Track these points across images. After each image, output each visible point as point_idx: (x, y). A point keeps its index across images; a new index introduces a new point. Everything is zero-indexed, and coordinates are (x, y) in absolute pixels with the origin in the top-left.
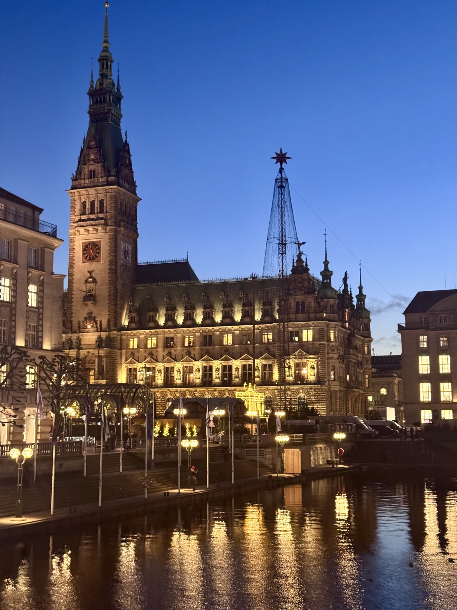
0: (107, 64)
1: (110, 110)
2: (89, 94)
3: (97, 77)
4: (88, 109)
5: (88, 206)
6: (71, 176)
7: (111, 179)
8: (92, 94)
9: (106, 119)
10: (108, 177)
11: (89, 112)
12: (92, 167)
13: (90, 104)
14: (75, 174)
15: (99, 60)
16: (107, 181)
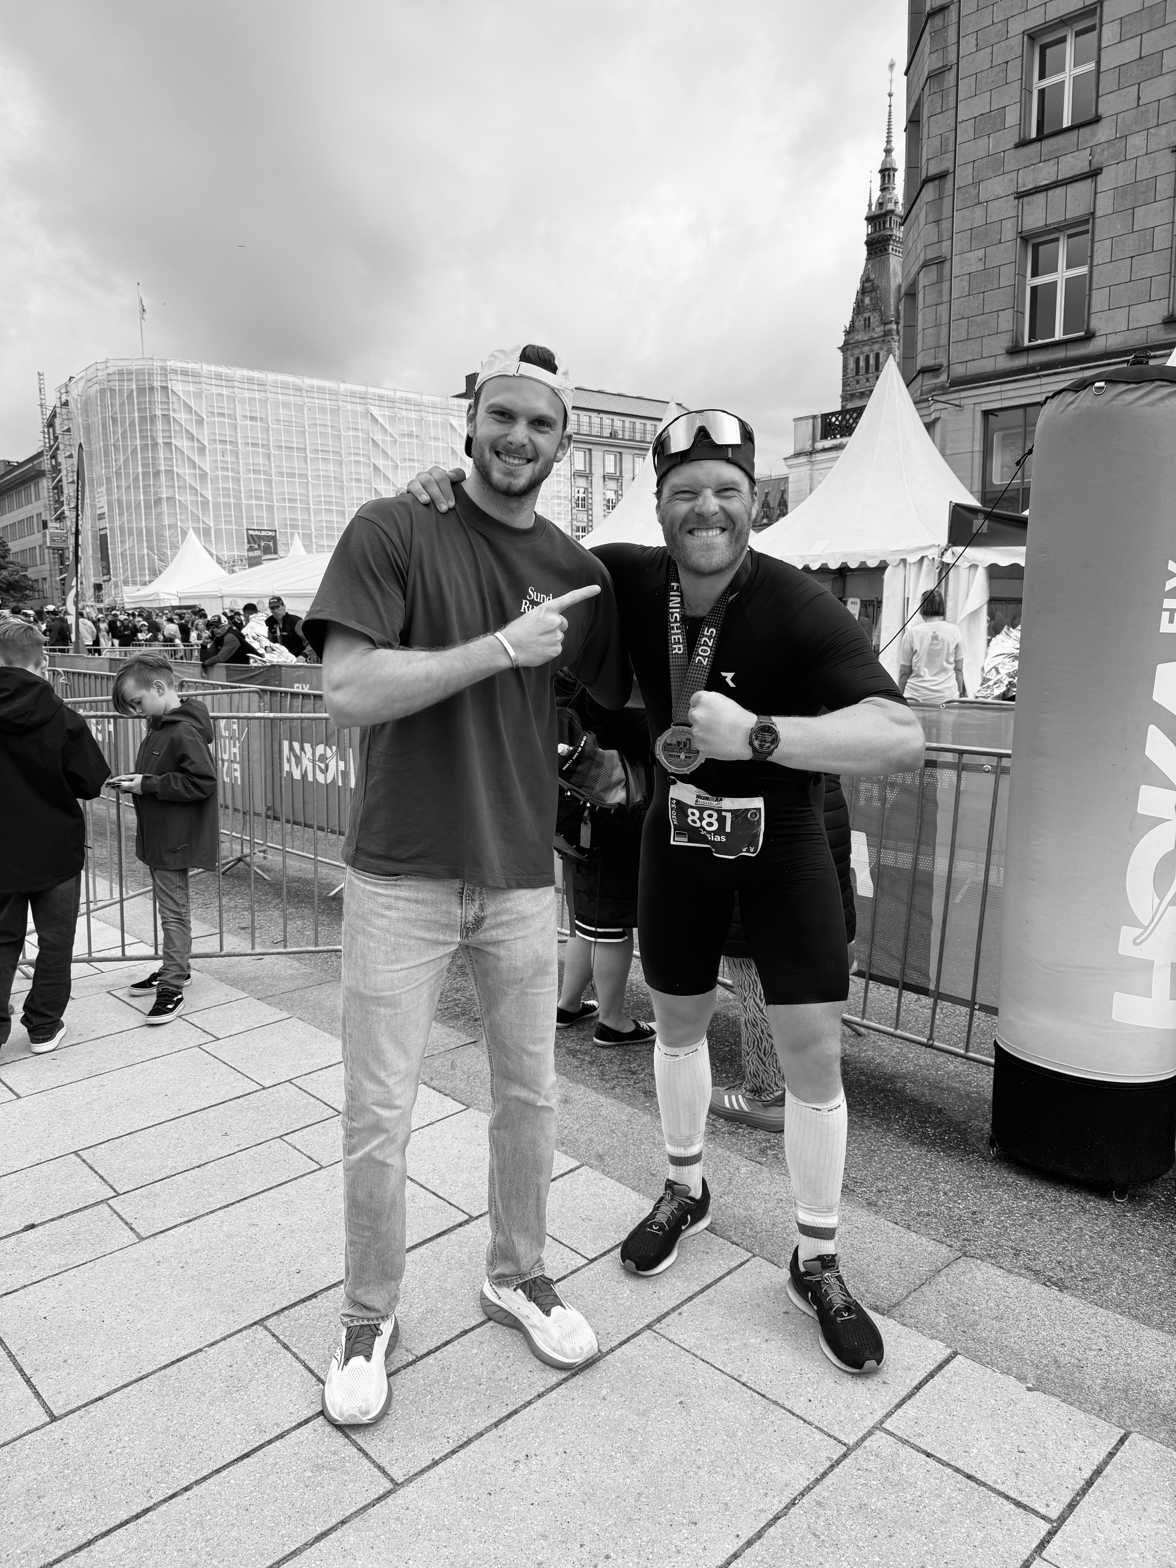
0: (889, 176)
1: (891, 236)
2: (867, 219)
3: (877, 194)
4: (865, 239)
5: (862, 363)
6: (844, 329)
7: (888, 327)
8: (869, 219)
9: (886, 249)
10: (885, 324)
11: (867, 243)
12: (867, 315)
13: (868, 235)
14: (848, 326)
15: (881, 171)
16: (885, 331)
